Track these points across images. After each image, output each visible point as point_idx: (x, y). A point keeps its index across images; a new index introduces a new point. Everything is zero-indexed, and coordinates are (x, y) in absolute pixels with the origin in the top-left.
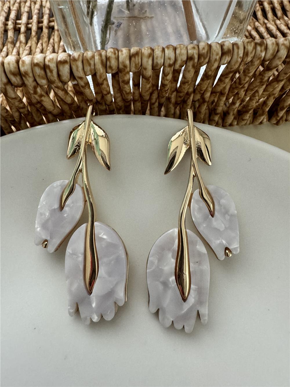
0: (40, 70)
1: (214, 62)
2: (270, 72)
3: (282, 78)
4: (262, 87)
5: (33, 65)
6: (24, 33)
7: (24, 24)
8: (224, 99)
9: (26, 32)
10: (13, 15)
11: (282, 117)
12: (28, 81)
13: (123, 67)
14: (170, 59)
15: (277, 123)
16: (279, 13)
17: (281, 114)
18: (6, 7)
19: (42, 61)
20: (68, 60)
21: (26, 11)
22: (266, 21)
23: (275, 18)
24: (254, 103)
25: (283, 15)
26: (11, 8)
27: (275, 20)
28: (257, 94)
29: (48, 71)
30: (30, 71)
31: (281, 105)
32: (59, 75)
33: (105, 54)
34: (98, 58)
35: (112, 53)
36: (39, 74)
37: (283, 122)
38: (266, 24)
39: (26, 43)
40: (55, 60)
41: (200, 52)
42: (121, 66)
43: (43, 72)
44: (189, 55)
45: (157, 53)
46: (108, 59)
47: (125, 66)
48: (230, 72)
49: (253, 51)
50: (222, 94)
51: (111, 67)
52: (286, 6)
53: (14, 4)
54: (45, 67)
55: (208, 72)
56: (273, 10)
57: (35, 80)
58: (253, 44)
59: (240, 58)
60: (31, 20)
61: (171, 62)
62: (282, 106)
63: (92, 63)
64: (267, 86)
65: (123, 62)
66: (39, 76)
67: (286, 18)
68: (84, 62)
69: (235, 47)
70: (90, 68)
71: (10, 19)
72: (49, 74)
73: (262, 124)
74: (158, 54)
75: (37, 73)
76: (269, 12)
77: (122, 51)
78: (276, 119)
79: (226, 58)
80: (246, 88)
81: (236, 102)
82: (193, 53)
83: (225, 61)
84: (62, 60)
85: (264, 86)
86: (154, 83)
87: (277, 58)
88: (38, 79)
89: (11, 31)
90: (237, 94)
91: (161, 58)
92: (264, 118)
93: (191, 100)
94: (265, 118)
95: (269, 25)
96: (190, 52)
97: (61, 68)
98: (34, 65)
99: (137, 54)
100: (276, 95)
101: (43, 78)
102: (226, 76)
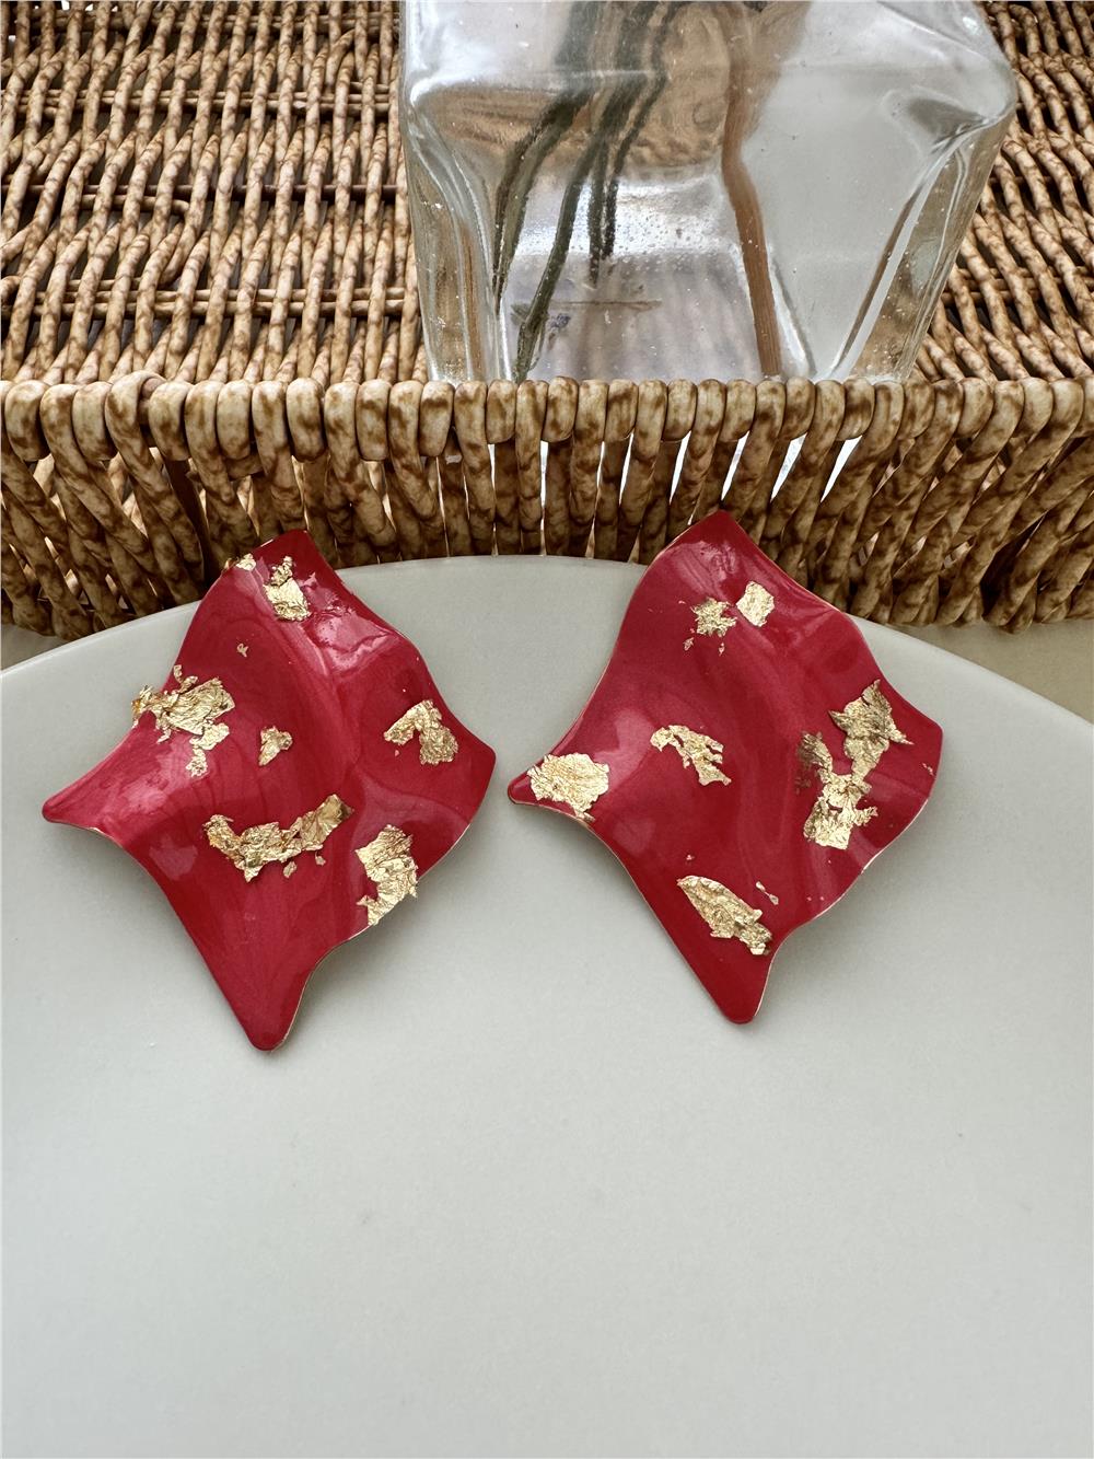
0: (375, 419)
1: (826, 429)
2: (976, 468)
3: (1011, 488)
4: (958, 512)
5: (358, 406)
6: (279, 325)
7: (282, 300)
8: (853, 536)
9: (284, 323)
10: (250, 274)
11: (1023, 608)
12: (340, 444)
13: (586, 426)
14: (709, 413)
15: (1011, 626)
16: (1029, 317)
17: (1021, 595)
18: (233, 251)
19: (384, 397)
20: (450, 401)
21: (287, 266)
22: (988, 337)
23: (1016, 329)
24: (939, 557)
25: (1038, 323)
26: (245, 253)
27: (1015, 337)
28: (944, 530)
29: (394, 423)
30: (348, 419)
31: (1018, 570)
32: (420, 436)
33: (545, 390)
34: (528, 401)
35: (563, 388)
36: (370, 429)
37: (1026, 623)
38: (987, 345)
39: (284, 353)
40: (415, 398)
41: (789, 403)
42: (583, 424)
43: (381, 426)
44: (761, 408)
45: (678, 396)
46: (550, 402)
47: (593, 425)
48: (870, 460)
49: (927, 408)
50: (846, 521)
51: (555, 425)
52: (1049, 299)
53: (253, 243)
54: (388, 414)
55: (810, 454)
56: (1011, 305)
57: (357, 444)
58: (928, 391)
59: (894, 423)
60: (303, 292)
61: (714, 423)
62: (1020, 572)
63: (510, 411)
64: (972, 508)
65: (589, 414)
66: (370, 434)
67: (1048, 332)
68: (489, 406)
69: (881, 396)
70: (502, 422)
71: (243, 283)
72: (396, 430)
73: (966, 625)
74: (680, 399)
75: (365, 425)
76: (996, 312)
77: (588, 387)
78: (1007, 612)
79: (856, 421)
80: (914, 510)
81: (886, 550)
82: (772, 403)
83: (852, 429)
84: (434, 398)
85: (965, 509)
86: (659, 478)
87: (991, 430)
88: (364, 442)
89: (244, 316)
90: (890, 524)
91: (688, 409)
92: (969, 605)
93: (760, 535)
94: (975, 605)
95: (996, 348)
96: (762, 399)
97: (429, 417)
98: (361, 406)
99: (626, 396)
100: (1002, 536)
101: (379, 441)
102: (856, 471)
